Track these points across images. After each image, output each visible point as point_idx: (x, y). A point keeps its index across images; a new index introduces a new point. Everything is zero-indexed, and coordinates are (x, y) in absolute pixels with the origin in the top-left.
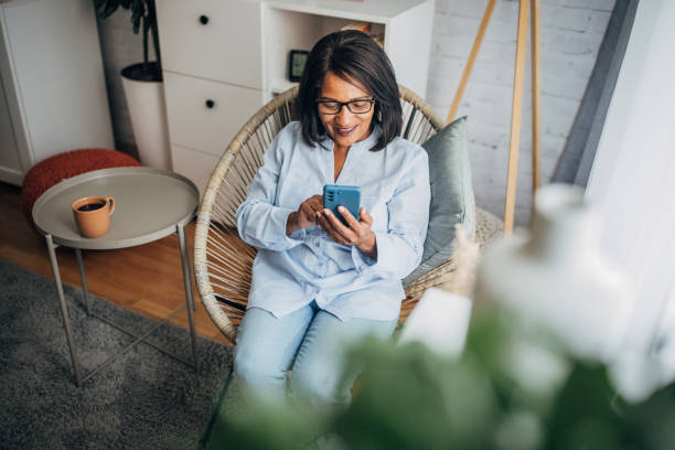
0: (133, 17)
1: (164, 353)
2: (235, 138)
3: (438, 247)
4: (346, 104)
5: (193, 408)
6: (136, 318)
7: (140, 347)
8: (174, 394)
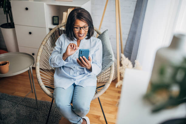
0: (4, 9)
1: (27, 106)
2: (43, 41)
3: (106, 65)
4: (82, 27)
5: (39, 120)
6: (16, 97)
7: (19, 106)
8: (33, 117)
